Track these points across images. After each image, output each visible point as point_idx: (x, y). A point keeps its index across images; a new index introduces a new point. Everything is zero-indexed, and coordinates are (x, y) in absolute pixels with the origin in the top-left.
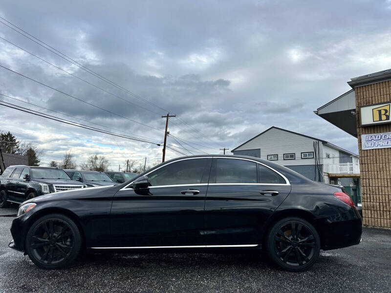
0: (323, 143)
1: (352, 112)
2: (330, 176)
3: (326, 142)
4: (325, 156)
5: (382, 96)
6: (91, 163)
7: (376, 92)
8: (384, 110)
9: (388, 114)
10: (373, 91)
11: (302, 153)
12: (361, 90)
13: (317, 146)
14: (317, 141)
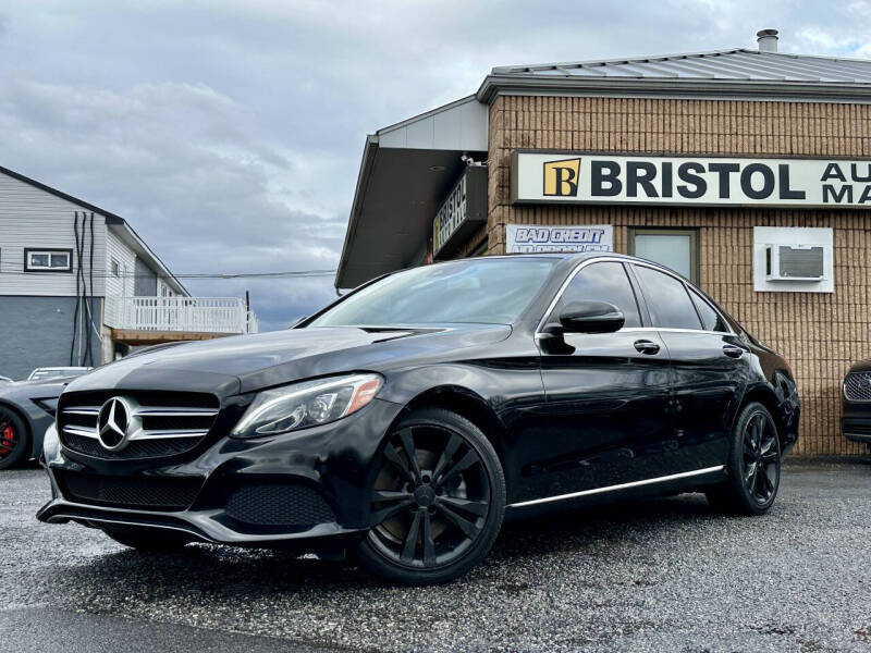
0: (107, 222)
1: (464, 158)
2: (120, 337)
3: (120, 221)
4: (109, 267)
5: (557, 133)
7: (545, 120)
8: (568, 169)
9: (574, 181)
10: (539, 113)
11: (26, 250)
12: (513, 104)
13: (88, 230)
14: (89, 213)
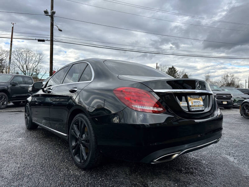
6: (224, 80)
